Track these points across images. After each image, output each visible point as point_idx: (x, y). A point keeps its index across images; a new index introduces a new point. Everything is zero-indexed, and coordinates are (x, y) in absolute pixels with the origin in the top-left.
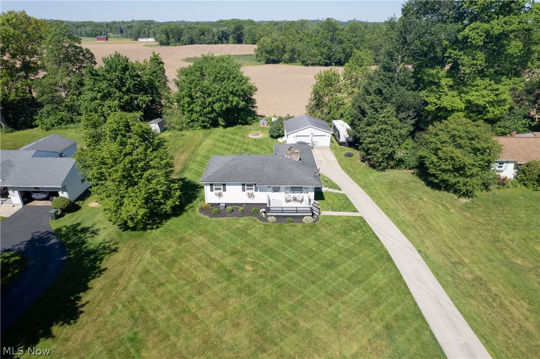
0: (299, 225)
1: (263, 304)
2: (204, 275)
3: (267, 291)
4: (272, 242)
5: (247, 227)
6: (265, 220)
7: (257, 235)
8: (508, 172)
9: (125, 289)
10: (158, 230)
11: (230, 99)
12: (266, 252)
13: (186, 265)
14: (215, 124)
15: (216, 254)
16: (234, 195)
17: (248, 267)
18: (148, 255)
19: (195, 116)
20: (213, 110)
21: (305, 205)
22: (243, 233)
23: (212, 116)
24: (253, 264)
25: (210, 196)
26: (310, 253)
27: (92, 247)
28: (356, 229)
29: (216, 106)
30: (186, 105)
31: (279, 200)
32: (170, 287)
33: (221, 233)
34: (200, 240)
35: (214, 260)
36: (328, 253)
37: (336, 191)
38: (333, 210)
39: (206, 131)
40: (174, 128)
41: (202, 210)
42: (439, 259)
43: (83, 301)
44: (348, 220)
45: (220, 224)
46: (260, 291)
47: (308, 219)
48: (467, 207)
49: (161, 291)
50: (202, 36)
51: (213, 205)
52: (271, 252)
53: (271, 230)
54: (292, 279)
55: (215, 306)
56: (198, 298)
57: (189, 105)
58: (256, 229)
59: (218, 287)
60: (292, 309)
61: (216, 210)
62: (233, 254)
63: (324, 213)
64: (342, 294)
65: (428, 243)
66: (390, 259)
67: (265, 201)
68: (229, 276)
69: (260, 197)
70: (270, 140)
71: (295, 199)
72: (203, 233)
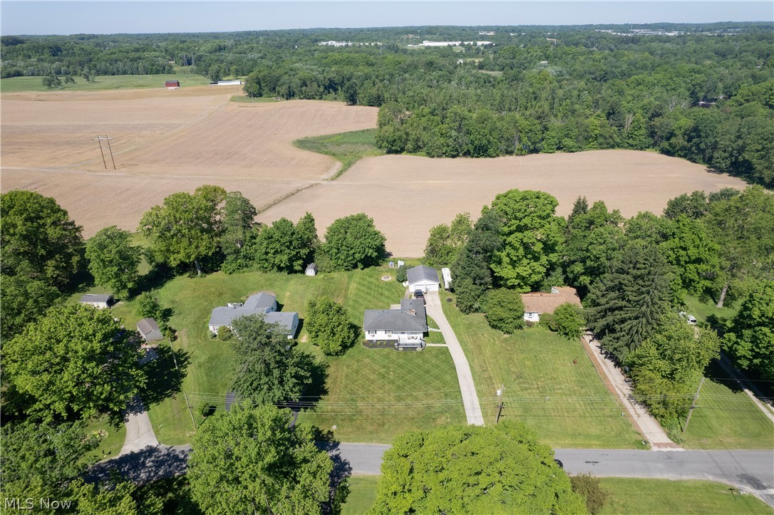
0: (415, 352)
1: (399, 387)
2: (373, 377)
3: (400, 382)
4: (401, 361)
5: (389, 353)
6: (397, 349)
7: (394, 358)
8: (535, 318)
9: (341, 383)
10: (345, 356)
11: (367, 250)
12: (398, 366)
13: (364, 373)
14: (355, 266)
15: (377, 367)
16: (381, 335)
17: (391, 373)
18: (345, 368)
19: (340, 262)
20: (354, 258)
21: (418, 341)
22: (387, 356)
23: (353, 262)
24: (393, 372)
25: (368, 337)
26: (419, 366)
27: (316, 365)
28: (442, 354)
29: (357, 256)
30: (334, 254)
31: (405, 339)
32: (360, 382)
33: (377, 357)
34: (367, 361)
35: (375, 370)
36: (427, 366)
37: (436, 330)
38: (433, 343)
39: (348, 272)
40: (324, 271)
41: (364, 344)
42: (478, 369)
43: (327, 387)
44: (440, 349)
45: (375, 352)
46: (397, 382)
47: (419, 349)
48: (506, 340)
49: (357, 383)
50: (304, 88)
51: (369, 341)
52: (401, 366)
53: (401, 355)
54: (410, 378)
55: (380, 388)
56: (372, 386)
57: (336, 255)
58: (394, 355)
59: (379, 382)
60: (410, 389)
61: (371, 344)
62: (384, 367)
63: (428, 345)
64: (431, 383)
65: (476, 361)
66: (455, 369)
67: (397, 339)
68: (384, 377)
69: (394, 337)
70: (397, 283)
71: (413, 338)
72: (368, 357)
